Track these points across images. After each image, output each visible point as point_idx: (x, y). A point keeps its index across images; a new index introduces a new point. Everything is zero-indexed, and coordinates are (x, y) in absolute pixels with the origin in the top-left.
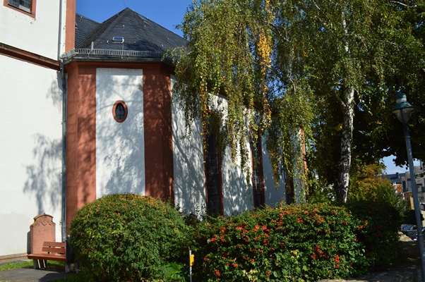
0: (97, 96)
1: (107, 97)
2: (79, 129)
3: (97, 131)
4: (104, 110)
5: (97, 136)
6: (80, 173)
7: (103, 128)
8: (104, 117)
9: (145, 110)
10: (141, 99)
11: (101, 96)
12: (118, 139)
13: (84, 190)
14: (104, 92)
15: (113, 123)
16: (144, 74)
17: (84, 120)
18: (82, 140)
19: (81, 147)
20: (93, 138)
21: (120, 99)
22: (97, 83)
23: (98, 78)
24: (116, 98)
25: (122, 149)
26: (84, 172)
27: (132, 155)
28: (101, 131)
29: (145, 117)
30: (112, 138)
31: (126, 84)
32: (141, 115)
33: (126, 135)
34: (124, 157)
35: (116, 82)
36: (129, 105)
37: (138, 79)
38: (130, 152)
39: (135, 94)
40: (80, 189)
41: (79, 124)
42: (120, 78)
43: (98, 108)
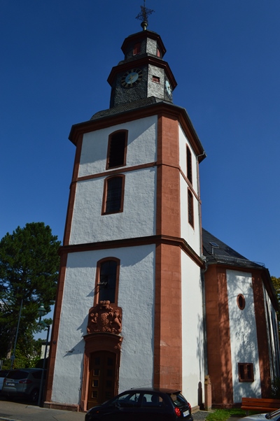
0: (228, 288)
1: (234, 289)
2: (220, 311)
3: (230, 314)
4: (233, 299)
5: (230, 318)
6: (222, 344)
7: (234, 312)
8: (233, 305)
9: (255, 302)
10: (252, 294)
11: (231, 289)
12: (242, 321)
13: (225, 357)
14: (232, 286)
15: (238, 309)
16: (252, 276)
17: (222, 305)
18: (222, 320)
19: (222, 325)
20: (228, 319)
21: (241, 293)
22: (228, 279)
23: (228, 276)
24: (239, 292)
25: (245, 328)
26: (225, 344)
27: (250, 333)
28: (232, 315)
29: (255, 306)
30: (239, 320)
31: (244, 282)
32: (253, 304)
33: (246, 319)
34: (246, 334)
35: (238, 279)
36: (246, 297)
37: (250, 280)
38: (250, 331)
39: (249, 290)
40: (223, 357)
41: (220, 308)
42: (241, 278)
43: (229, 297)
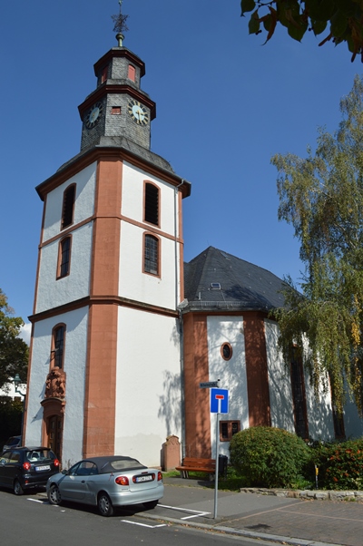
0: (209, 338)
1: (217, 339)
2: (196, 365)
3: (210, 367)
4: (214, 350)
5: (210, 371)
6: (198, 402)
7: (215, 364)
8: (215, 356)
9: (246, 350)
10: (243, 340)
11: (212, 339)
12: (226, 374)
13: (202, 416)
14: (214, 335)
15: (222, 360)
16: (244, 320)
17: (199, 358)
18: (199, 375)
19: (198, 380)
20: (207, 373)
21: (227, 341)
22: (208, 328)
23: (208, 323)
24: (223, 340)
25: (230, 382)
26: (201, 401)
27: (238, 387)
28: (213, 367)
29: (246, 355)
30: (222, 373)
31: (230, 329)
32: (244, 353)
33: (232, 370)
34: (232, 388)
35: (223, 326)
36: (233, 345)
37: (240, 325)
38: (237, 385)
39: (238, 337)
40: (199, 415)
41: (196, 361)
42: (226, 324)
43: (209, 349)
